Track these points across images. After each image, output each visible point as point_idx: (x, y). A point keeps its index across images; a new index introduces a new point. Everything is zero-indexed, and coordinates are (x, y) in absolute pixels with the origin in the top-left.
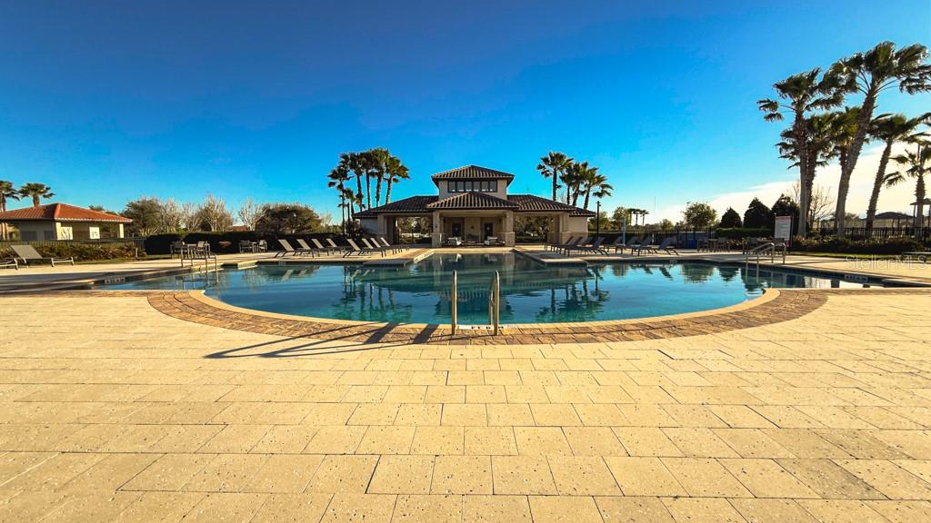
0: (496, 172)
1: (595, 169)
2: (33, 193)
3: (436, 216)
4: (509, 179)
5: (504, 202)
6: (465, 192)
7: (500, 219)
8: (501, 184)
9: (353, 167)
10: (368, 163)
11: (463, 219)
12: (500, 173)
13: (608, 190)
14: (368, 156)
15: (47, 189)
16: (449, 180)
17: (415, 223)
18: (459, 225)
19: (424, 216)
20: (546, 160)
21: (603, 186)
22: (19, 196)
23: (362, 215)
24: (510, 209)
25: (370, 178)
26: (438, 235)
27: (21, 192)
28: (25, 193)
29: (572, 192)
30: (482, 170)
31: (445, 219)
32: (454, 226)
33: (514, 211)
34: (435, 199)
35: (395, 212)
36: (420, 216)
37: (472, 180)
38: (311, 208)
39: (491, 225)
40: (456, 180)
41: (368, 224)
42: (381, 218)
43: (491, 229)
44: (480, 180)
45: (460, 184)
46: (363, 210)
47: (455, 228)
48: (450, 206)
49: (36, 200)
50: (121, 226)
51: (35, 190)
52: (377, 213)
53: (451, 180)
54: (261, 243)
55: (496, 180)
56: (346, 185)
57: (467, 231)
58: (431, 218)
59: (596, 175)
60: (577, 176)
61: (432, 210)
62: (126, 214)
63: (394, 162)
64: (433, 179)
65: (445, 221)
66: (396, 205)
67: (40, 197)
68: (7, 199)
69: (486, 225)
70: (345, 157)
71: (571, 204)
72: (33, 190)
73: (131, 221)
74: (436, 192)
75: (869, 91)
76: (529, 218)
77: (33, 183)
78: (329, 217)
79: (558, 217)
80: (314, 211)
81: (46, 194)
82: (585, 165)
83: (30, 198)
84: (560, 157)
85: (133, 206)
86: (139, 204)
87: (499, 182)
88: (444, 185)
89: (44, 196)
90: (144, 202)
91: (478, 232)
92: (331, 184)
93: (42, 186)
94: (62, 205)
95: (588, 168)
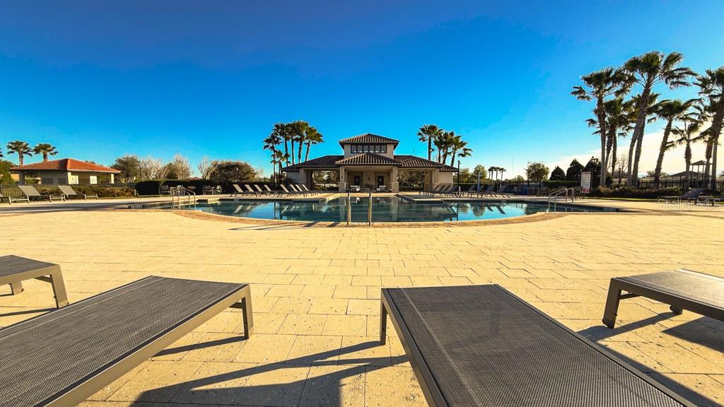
0: (386, 139)
1: (459, 137)
2: (44, 151)
3: (342, 170)
4: (395, 144)
5: (391, 160)
6: (363, 153)
7: (389, 173)
8: (390, 147)
9: (282, 134)
10: (293, 131)
11: (362, 172)
12: (389, 140)
13: (469, 152)
14: (293, 126)
15: (54, 148)
16: (352, 144)
17: (327, 176)
18: (358, 177)
19: (333, 170)
20: (423, 130)
21: (465, 150)
22: (33, 153)
23: (288, 169)
24: (396, 165)
25: (295, 142)
26: (343, 184)
27: (35, 150)
28: (37, 151)
29: (442, 154)
30: (376, 137)
31: (349, 173)
32: (356, 177)
33: (399, 167)
34: (342, 157)
35: (312, 167)
36: (331, 170)
37: (369, 144)
38: (249, 164)
39: (382, 178)
40: (357, 144)
41: (293, 176)
42: (302, 171)
43: (383, 180)
44: (375, 144)
45: (360, 147)
46: (289, 165)
47: (356, 179)
48: (352, 163)
49: (45, 156)
50: (112, 175)
51: (45, 149)
52: (298, 168)
53: (353, 145)
54: (218, 187)
55: (386, 144)
56: (277, 147)
57: (365, 181)
58: (338, 172)
59: (460, 141)
60: (446, 142)
61: (339, 166)
62: (115, 167)
63: (311, 130)
64: (341, 143)
65: (348, 174)
66: (313, 162)
67: (48, 153)
68: (24, 155)
69: (379, 177)
70: (277, 126)
71: (441, 162)
72: (43, 149)
73: (119, 172)
74: (342, 153)
75: (646, 84)
76: (411, 173)
77: (43, 143)
78: (262, 171)
79: (431, 171)
80: (252, 166)
81: (52, 152)
82: (452, 134)
83: (41, 154)
84: (433, 128)
85: (120, 161)
86: (125, 160)
87: (388, 146)
88: (348, 148)
89: (51, 154)
90: (127, 158)
91: (373, 183)
92: (265, 147)
93: (49, 146)
94: (71, 160)
95: (455, 136)
